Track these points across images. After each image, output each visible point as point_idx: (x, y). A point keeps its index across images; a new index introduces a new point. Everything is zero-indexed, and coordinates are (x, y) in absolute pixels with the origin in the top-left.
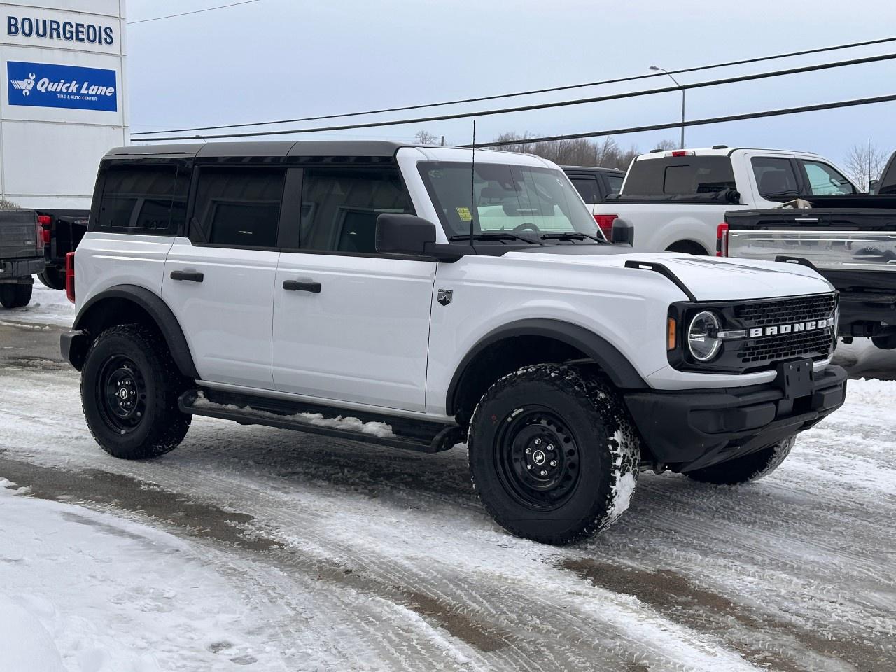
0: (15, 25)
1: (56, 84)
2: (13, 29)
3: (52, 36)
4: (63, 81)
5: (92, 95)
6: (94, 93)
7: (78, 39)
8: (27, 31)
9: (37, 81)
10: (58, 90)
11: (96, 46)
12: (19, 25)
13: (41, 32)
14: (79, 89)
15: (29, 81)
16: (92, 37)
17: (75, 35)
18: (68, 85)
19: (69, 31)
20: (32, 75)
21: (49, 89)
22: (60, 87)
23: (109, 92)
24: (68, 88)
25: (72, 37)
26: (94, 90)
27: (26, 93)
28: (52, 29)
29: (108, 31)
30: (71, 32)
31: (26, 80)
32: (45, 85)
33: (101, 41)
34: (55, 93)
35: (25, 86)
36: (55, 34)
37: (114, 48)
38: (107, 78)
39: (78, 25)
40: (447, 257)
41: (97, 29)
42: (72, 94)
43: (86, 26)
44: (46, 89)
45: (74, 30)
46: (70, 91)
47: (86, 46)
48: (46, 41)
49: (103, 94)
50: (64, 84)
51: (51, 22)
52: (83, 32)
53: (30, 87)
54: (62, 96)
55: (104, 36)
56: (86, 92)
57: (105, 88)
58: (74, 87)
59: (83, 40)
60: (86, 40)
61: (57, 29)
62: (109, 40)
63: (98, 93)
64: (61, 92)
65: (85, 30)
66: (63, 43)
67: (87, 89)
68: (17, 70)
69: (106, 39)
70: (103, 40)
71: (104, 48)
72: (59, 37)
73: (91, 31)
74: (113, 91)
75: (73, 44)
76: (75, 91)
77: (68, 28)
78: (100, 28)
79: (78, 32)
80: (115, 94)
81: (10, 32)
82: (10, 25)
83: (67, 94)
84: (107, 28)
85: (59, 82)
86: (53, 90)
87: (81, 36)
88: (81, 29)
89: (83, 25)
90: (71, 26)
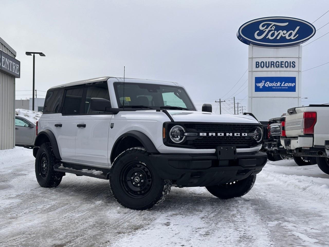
0: (258, 64)
1: (272, 83)
2: (258, 66)
3: (271, 67)
4: (275, 82)
5: (286, 87)
6: (287, 86)
7: (281, 67)
8: (262, 66)
9: (265, 83)
10: (273, 86)
11: (288, 69)
12: (260, 64)
13: (267, 66)
14: (281, 85)
15: (262, 83)
16: (287, 66)
17: (280, 66)
18: (277, 83)
19: (278, 65)
20: (263, 81)
21: (269, 86)
22: (274, 84)
23: (293, 85)
24: (276, 85)
25: (279, 66)
26: (287, 85)
27: (261, 88)
28: (271, 64)
29: (294, 63)
30: (279, 65)
31: (261, 83)
32: (268, 84)
33: (290, 67)
34: (272, 87)
35: (261, 85)
36: (272, 66)
37: (296, 69)
39: (281, 62)
41: (289, 63)
42: (278, 86)
43: (284, 62)
44: (268, 86)
45: (280, 64)
46: (277, 85)
47: (285, 69)
48: (269, 69)
49: (290, 86)
50: (275, 83)
51: (271, 62)
52: (283, 64)
53: (263, 85)
54: (274, 88)
55: (292, 65)
56: (284, 86)
57: (291, 84)
58: (279, 84)
59: (283, 67)
60: (284, 67)
61: (273, 64)
62: (293, 66)
63: (288, 86)
64: (274, 86)
65: (284, 63)
66: (276, 69)
67: (284, 84)
68: (258, 80)
69: (292, 66)
70: (291, 66)
71: (292, 69)
72: (274, 67)
73: (287, 64)
74: (294, 84)
75: (280, 69)
76: (279, 86)
77: (277, 63)
78: (290, 62)
79: (281, 64)
80: (295, 85)
81: (256, 67)
82: (256, 65)
83: (276, 87)
84: (293, 62)
85: (273, 83)
86: (271, 86)
87: (282, 66)
88: (282, 63)
89: (283, 62)
90: (279, 62)
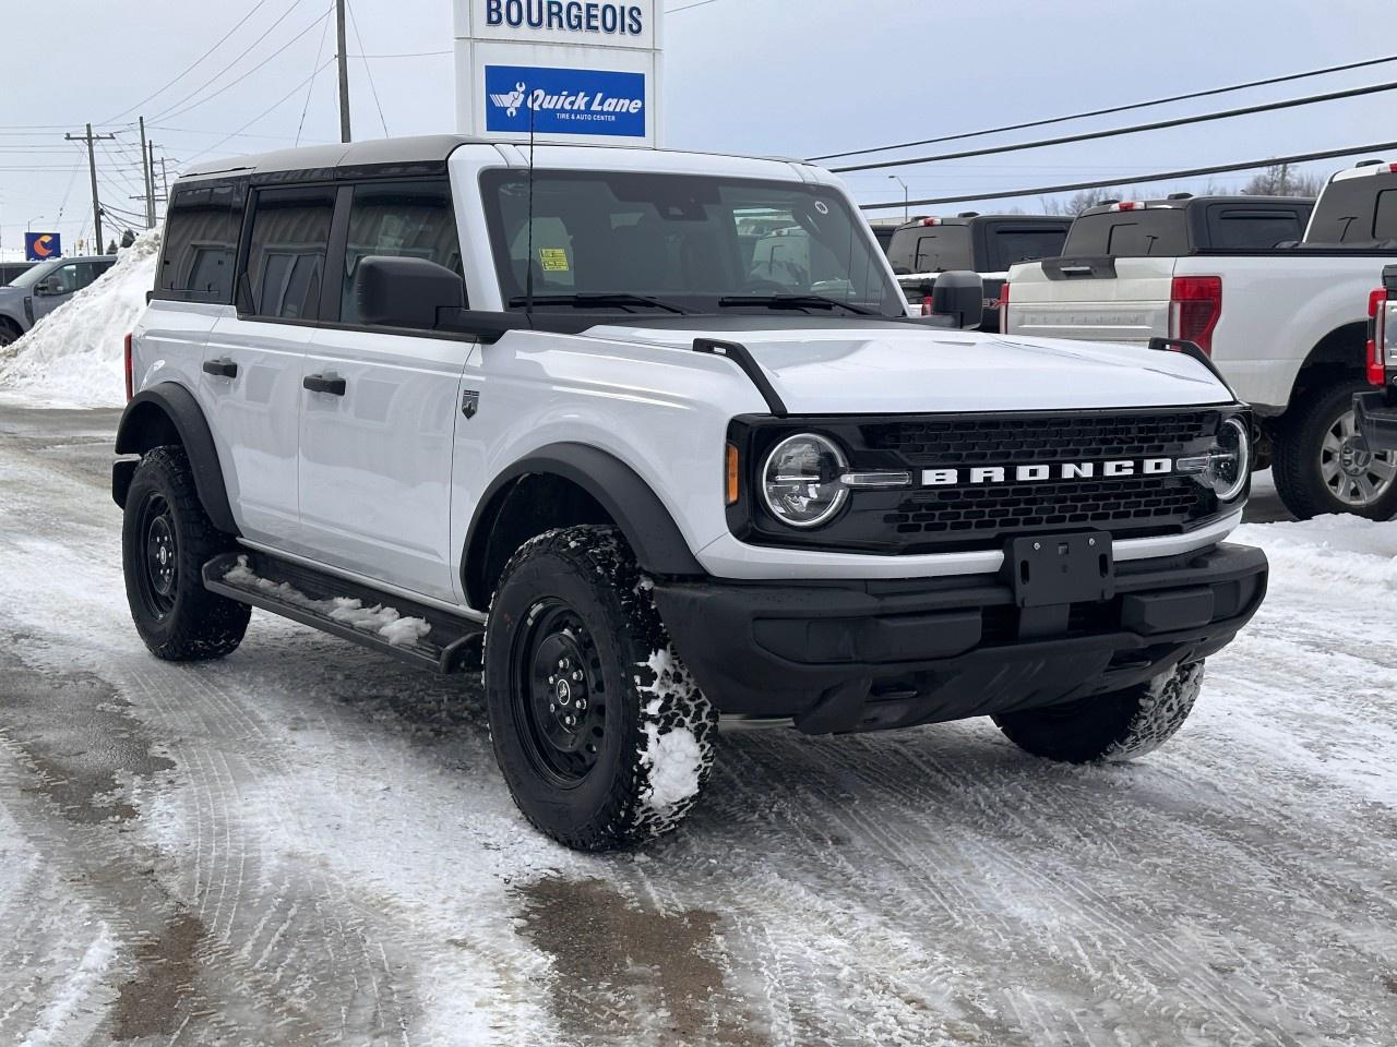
0: (497, 10)
1: (556, 98)
2: (494, 17)
3: (550, 24)
4: (565, 93)
5: (608, 113)
6: (611, 109)
7: (589, 27)
8: (514, 18)
9: (527, 94)
10: (558, 107)
11: (616, 38)
12: (503, 11)
13: (535, 19)
14: (589, 104)
15: (516, 94)
16: (609, 24)
17: (584, 21)
18: (573, 98)
19: (576, 16)
20: (521, 86)
21: (545, 106)
22: (561, 102)
24: (572, 103)
25: (580, 25)
26: (611, 105)
27: (511, 113)
28: (550, 14)
29: (635, 13)
30: (579, 17)
31: (512, 93)
33: (623, 30)
34: (554, 111)
35: (510, 101)
36: (555, 21)
37: (644, 40)
38: (632, 85)
39: (589, 6)
40: (486, 331)
41: (618, 11)
42: (579, 112)
43: (601, 8)
44: (541, 106)
45: (584, 15)
46: (575, 107)
47: (601, 37)
48: (542, 33)
49: (624, 110)
50: (567, 97)
52: (596, 16)
53: (518, 104)
54: (563, 116)
55: (628, 20)
56: (599, 108)
57: (627, 101)
58: (581, 101)
59: (596, 28)
60: (601, 29)
61: (558, 14)
62: (635, 27)
63: (618, 110)
64: (563, 110)
65: (599, 14)
66: (568, 35)
67: (602, 103)
68: (499, 79)
69: (631, 26)
70: (626, 28)
71: (628, 39)
72: (561, 26)
73: (609, 14)
74: (640, 105)
75: (583, 36)
76: (583, 108)
77: (574, 11)
78: (623, 8)
79: (590, 16)
80: (642, 110)
81: (490, 21)
82: (490, 10)
83: (571, 112)
84: (633, 9)
85: (560, 95)
86: (551, 106)
87: (593, 23)
88: (593, 12)
89: (596, 6)
90: (580, 8)
